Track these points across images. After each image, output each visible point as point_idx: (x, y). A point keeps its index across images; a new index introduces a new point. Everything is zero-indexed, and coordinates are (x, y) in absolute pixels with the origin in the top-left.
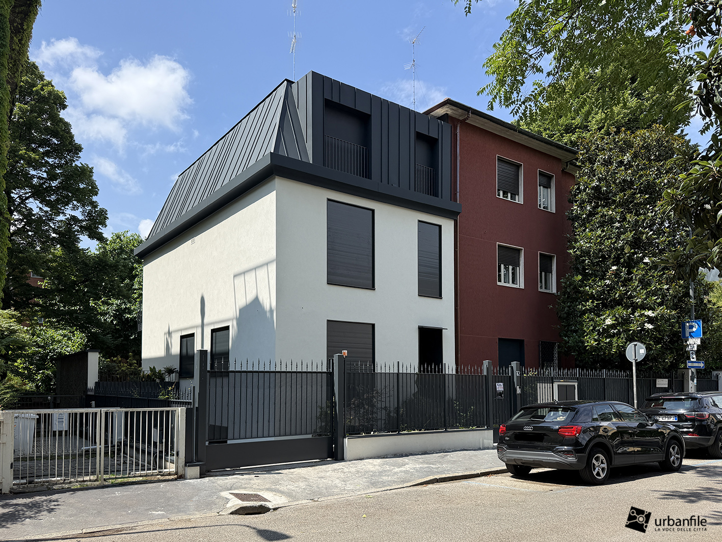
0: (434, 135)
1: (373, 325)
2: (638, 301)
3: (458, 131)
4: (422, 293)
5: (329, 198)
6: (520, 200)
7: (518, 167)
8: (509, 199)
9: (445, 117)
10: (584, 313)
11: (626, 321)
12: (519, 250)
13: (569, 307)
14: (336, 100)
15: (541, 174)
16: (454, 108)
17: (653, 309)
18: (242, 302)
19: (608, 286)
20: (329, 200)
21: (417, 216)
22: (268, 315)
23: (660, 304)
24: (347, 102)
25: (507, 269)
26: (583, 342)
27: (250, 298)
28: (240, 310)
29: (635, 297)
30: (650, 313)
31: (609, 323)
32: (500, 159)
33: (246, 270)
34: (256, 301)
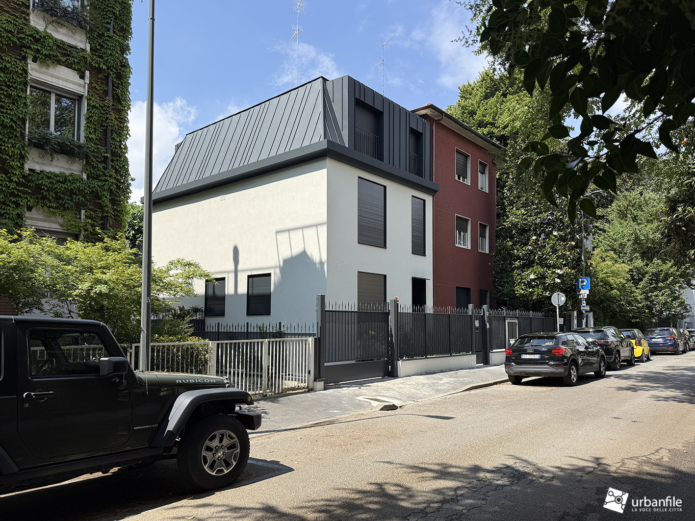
0: (420, 130)
1: (385, 276)
2: (550, 262)
3: (434, 128)
4: (414, 252)
5: (360, 176)
6: (468, 182)
7: (467, 157)
8: (461, 181)
9: (425, 116)
10: (513, 269)
11: (542, 277)
12: (467, 220)
13: (502, 264)
14: (362, 99)
15: (481, 163)
16: (433, 111)
17: (561, 269)
18: (286, 254)
19: (530, 250)
20: (359, 177)
21: (411, 192)
22: (318, 266)
23: (565, 265)
24: (369, 102)
25: (460, 234)
26: (514, 291)
27: (296, 251)
28: (284, 261)
29: (548, 259)
30: (559, 271)
31: (533, 278)
32: (458, 151)
33: (290, 228)
34: (304, 254)
